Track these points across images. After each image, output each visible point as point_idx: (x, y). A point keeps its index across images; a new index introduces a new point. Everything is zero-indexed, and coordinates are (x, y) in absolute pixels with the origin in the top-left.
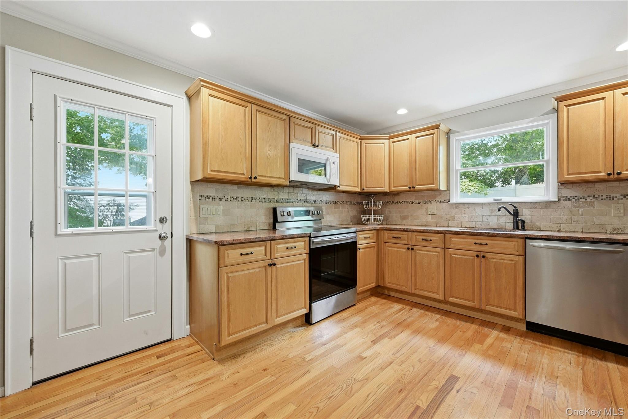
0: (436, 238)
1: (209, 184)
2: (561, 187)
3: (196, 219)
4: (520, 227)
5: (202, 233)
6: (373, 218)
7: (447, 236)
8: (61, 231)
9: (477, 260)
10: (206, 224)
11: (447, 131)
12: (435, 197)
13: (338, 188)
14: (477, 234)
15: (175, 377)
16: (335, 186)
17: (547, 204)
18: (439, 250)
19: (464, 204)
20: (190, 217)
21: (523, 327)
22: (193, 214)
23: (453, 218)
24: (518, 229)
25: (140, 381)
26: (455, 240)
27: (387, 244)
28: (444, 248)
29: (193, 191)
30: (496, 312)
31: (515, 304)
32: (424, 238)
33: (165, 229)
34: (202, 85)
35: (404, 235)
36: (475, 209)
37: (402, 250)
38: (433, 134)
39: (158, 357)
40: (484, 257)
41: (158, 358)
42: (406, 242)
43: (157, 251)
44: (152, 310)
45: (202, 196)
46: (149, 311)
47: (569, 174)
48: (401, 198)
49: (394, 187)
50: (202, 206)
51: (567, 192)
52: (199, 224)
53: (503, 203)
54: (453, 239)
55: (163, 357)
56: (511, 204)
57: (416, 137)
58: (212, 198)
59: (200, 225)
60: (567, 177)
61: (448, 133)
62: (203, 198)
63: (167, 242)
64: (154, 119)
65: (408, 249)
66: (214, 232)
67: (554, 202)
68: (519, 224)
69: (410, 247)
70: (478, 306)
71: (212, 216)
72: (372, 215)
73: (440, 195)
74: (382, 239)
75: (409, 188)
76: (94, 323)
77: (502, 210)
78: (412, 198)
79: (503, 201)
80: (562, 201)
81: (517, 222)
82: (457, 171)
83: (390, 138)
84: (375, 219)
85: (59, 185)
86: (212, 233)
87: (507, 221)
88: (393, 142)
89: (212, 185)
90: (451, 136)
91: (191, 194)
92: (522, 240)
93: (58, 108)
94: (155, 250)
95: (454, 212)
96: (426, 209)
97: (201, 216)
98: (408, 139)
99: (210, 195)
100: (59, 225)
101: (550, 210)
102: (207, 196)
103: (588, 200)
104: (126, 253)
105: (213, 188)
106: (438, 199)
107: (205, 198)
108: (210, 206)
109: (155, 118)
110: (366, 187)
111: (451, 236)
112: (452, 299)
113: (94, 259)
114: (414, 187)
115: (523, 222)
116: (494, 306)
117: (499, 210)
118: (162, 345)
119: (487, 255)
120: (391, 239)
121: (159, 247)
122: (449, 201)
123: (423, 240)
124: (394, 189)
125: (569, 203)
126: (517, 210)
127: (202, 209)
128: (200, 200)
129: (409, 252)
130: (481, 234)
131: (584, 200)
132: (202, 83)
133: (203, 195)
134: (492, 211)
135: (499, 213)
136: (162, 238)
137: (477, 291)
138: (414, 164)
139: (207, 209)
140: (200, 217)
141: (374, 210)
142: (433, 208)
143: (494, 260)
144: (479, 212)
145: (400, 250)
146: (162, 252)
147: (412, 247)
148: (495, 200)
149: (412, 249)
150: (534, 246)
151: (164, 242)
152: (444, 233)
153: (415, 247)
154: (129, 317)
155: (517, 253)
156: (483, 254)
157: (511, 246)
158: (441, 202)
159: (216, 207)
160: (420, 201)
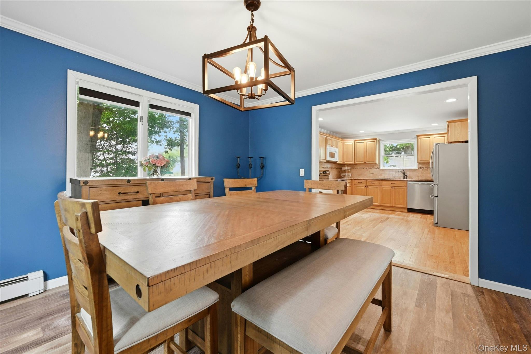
0: (376, 182)
2: (419, 164)
4: (406, 178)
6: (346, 175)
7: (381, 181)
9: (392, 189)
11: (379, 140)
12: (373, 166)
13: (337, 163)
14: (392, 180)
16: (336, 161)
17: (415, 170)
18: (378, 187)
19: (385, 169)
21: (406, 210)
23: (381, 175)
24: (405, 179)
26: (384, 183)
27: (356, 185)
28: (380, 186)
30: (398, 206)
31: (404, 203)
32: (372, 182)
35: (363, 181)
36: (390, 172)
37: (363, 187)
38: (374, 141)
40: (394, 188)
42: (364, 184)
47: (420, 160)
48: (358, 167)
49: (357, 162)
51: (420, 166)
53: (400, 169)
54: (383, 182)
56: (403, 170)
57: (367, 142)
60: (420, 161)
61: (379, 141)
65: (365, 187)
67: (416, 169)
68: (405, 177)
69: (366, 186)
70: (392, 206)
72: (346, 174)
73: (376, 165)
74: (353, 183)
75: (364, 162)
77: (400, 172)
78: (363, 166)
79: (400, 168)
80: (419, 169)
81: (405, 176)
82: (382, 156)
83: (355, 141)
84: (347, 175)
87: (401, 176)
88: (357, 143)
90: (380, 142)
92: (406, 182)
95: (381, 172)
96: (370, 171)
98: (363, 142)
101: (416, 172)
103: (427, 169)
106: (375, 167)
110: (345, 162)
111: (382, 181)
112: (383, 204)
114: (366, 162)
115: (407, 176)
116: (397, 205)
117: (399, 172)
119: (395, 187)
120: (357, 183)
122: (379, 168)
123: (371, 183)
124: (356, 162)
125: (421, 170)
126: (405, 172)
129: (366, 188)
130: (393, 180)
131: (425, 169)
134: (396, 172)
135: (399, 173)
137: (392, 200)
138: (366, 153)
141: (347, 171)
142: (373, 171)
143: (398, 189)
144: (391, 172)
145: (362, 187)
147: (367, 186)
148: (397, 168)
149: (367, 187)
150: (410, 184)
152: (380, 180)
153: (368, 186)
155: (405, 186)
156: (394, 187)
157: (403, 184)
158: (376, 169)
160: (367, 168)
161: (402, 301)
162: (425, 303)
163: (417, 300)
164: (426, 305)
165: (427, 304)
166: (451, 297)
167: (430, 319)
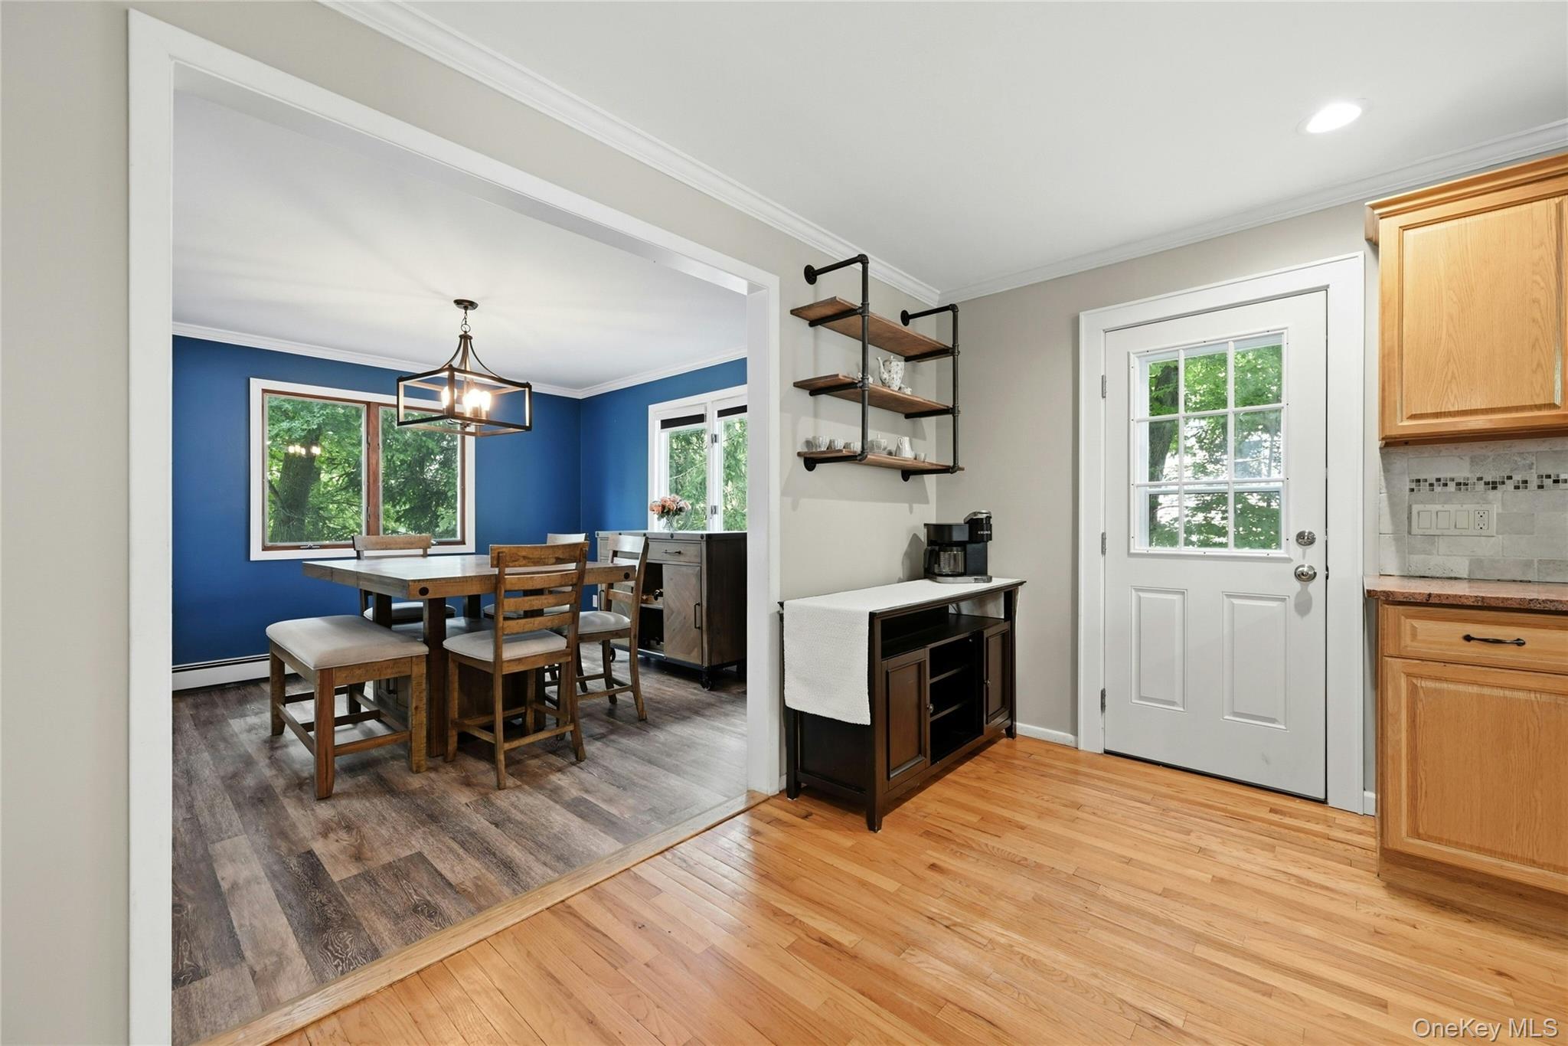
1: (1441, 447)
3: (1398, 539)
5: (1417, 574)
8: (1134, 549)
10: (1433, 554)
15: (1272, 849)
20: (1380, 534)
22: (1387, 525)
25: (1215, 819)
29: (1386, 469)
33: (1311, 558)
34: (1380, 214)
39: (1272, 811)
41: (1270, 811)
43: (1291, 602)
44: (1277, 718)
45: (1418, 481)
46: (1273, 721)
50: (1415, 508)
52: (1409, 553)
55: (1281, 815)
58: (1458, 484)
59: (1412, 556)
62: (1425, 487)
63: (1316, 587)
64: (1285, 331)
66: (1466, 577)
71: (1457, 532)
76: (1176, 700)
85: (1132, 482)
86: (1460, 579)
89: (1456, 448)
91: (1382, 478)
93: (1132, 370)
94: (1285, 599)
97: (1415, 530)
99: (1449, 475)
100: (1132, 540)
102: (1438, 480)
104: (1229, 596)
105: (1459, 456)
107: (1431, 485)
108: (1447, 507)
109: (1286, 328)
113: (1177, 598)
118: (1298, 801)
121: (1295, 595)
127: (1419, 513)
128: (1412, 490)
132: (1377, 211)
133: (1422, 477)
136: (1301, 576)
139: (1437, 513)
140: (1409, 533)
146: (1303, 607)
151: (1308, 585)
154: (1234, 716)
159: (1471, 507)
161: (346, 841)
162: (297, 868)
163: (321, 863)
164: (291, 868)
165: (290, 872)
166: (235, 934)
167: (266, 850)
